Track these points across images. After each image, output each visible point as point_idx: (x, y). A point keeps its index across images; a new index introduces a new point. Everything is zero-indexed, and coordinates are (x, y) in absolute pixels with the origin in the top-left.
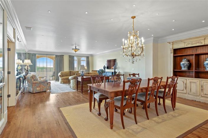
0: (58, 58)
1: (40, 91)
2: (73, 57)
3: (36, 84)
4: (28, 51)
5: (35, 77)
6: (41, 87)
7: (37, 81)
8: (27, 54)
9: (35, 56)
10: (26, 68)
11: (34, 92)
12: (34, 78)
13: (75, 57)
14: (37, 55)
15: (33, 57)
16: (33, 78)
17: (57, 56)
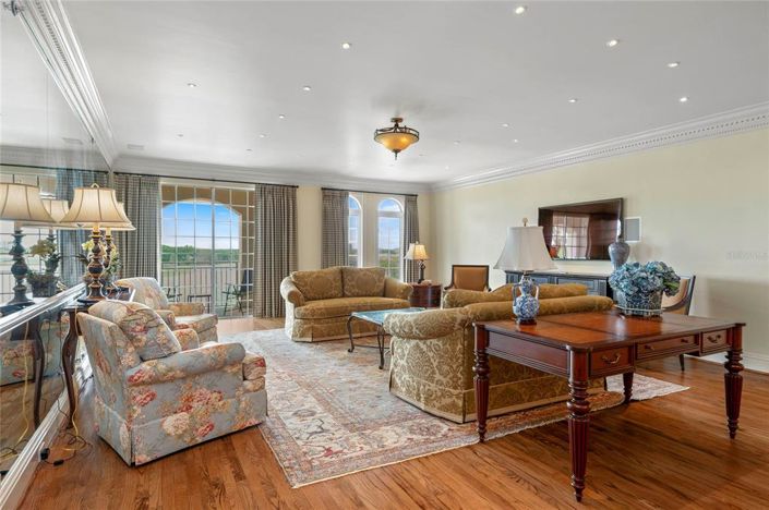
0: (270, 197)
1: (186, 442)
2: (344, 193)
3: (153, 389)
4: (115, 161)
5: (146, 329)
6: (195, 404)
7: (162, 366)
8: (112, 175)
9: (155, 185)
10: (90, 256)
11: (142, 458)
12: (144, 338)
13: (351, 195)
14: (162, 182)
15: (144, 191)
16: (132, 339)
17: (263, 188)
